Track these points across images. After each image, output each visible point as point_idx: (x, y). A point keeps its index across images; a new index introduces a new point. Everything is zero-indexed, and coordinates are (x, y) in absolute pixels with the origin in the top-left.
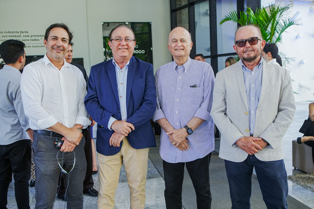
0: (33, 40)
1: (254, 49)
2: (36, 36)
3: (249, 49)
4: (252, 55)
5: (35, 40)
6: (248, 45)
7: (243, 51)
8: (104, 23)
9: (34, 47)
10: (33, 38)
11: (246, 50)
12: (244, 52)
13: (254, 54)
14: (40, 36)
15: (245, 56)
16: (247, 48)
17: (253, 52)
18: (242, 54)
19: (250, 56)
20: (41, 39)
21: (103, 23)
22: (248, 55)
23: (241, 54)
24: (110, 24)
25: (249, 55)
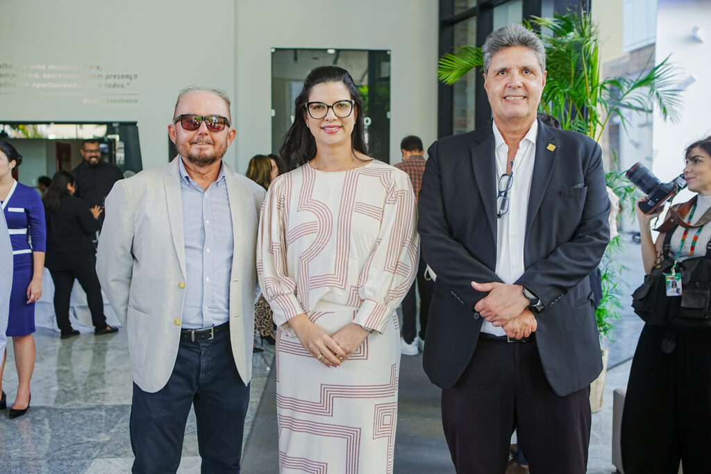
0: (110, 86)
1: (214, 141)
2: (117, 77)
3: (206, 138)
4: (209, 151)
5: (115, 86)
6: (204, 128)
7: (192, 139)
8: (276, 49)
9: (112, 101)
10: (112, 81)
11: (198, 139)
12: (192, 143)
13: (213, 152)
14: (127, 76)
15: (194, 151)
16: (200, 134)
17: (211, 147)
18: (188, 145)
19: (205, 154)
20: (128, 84)
21: (273, 50)
22: (201, 149)
23: (186, 146)
24: (298, 52)
25: (203, 152)
